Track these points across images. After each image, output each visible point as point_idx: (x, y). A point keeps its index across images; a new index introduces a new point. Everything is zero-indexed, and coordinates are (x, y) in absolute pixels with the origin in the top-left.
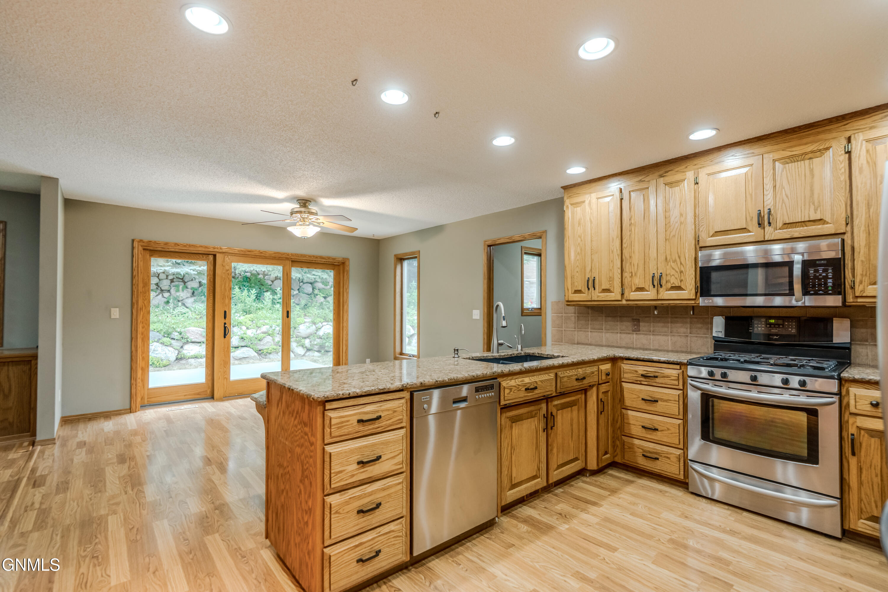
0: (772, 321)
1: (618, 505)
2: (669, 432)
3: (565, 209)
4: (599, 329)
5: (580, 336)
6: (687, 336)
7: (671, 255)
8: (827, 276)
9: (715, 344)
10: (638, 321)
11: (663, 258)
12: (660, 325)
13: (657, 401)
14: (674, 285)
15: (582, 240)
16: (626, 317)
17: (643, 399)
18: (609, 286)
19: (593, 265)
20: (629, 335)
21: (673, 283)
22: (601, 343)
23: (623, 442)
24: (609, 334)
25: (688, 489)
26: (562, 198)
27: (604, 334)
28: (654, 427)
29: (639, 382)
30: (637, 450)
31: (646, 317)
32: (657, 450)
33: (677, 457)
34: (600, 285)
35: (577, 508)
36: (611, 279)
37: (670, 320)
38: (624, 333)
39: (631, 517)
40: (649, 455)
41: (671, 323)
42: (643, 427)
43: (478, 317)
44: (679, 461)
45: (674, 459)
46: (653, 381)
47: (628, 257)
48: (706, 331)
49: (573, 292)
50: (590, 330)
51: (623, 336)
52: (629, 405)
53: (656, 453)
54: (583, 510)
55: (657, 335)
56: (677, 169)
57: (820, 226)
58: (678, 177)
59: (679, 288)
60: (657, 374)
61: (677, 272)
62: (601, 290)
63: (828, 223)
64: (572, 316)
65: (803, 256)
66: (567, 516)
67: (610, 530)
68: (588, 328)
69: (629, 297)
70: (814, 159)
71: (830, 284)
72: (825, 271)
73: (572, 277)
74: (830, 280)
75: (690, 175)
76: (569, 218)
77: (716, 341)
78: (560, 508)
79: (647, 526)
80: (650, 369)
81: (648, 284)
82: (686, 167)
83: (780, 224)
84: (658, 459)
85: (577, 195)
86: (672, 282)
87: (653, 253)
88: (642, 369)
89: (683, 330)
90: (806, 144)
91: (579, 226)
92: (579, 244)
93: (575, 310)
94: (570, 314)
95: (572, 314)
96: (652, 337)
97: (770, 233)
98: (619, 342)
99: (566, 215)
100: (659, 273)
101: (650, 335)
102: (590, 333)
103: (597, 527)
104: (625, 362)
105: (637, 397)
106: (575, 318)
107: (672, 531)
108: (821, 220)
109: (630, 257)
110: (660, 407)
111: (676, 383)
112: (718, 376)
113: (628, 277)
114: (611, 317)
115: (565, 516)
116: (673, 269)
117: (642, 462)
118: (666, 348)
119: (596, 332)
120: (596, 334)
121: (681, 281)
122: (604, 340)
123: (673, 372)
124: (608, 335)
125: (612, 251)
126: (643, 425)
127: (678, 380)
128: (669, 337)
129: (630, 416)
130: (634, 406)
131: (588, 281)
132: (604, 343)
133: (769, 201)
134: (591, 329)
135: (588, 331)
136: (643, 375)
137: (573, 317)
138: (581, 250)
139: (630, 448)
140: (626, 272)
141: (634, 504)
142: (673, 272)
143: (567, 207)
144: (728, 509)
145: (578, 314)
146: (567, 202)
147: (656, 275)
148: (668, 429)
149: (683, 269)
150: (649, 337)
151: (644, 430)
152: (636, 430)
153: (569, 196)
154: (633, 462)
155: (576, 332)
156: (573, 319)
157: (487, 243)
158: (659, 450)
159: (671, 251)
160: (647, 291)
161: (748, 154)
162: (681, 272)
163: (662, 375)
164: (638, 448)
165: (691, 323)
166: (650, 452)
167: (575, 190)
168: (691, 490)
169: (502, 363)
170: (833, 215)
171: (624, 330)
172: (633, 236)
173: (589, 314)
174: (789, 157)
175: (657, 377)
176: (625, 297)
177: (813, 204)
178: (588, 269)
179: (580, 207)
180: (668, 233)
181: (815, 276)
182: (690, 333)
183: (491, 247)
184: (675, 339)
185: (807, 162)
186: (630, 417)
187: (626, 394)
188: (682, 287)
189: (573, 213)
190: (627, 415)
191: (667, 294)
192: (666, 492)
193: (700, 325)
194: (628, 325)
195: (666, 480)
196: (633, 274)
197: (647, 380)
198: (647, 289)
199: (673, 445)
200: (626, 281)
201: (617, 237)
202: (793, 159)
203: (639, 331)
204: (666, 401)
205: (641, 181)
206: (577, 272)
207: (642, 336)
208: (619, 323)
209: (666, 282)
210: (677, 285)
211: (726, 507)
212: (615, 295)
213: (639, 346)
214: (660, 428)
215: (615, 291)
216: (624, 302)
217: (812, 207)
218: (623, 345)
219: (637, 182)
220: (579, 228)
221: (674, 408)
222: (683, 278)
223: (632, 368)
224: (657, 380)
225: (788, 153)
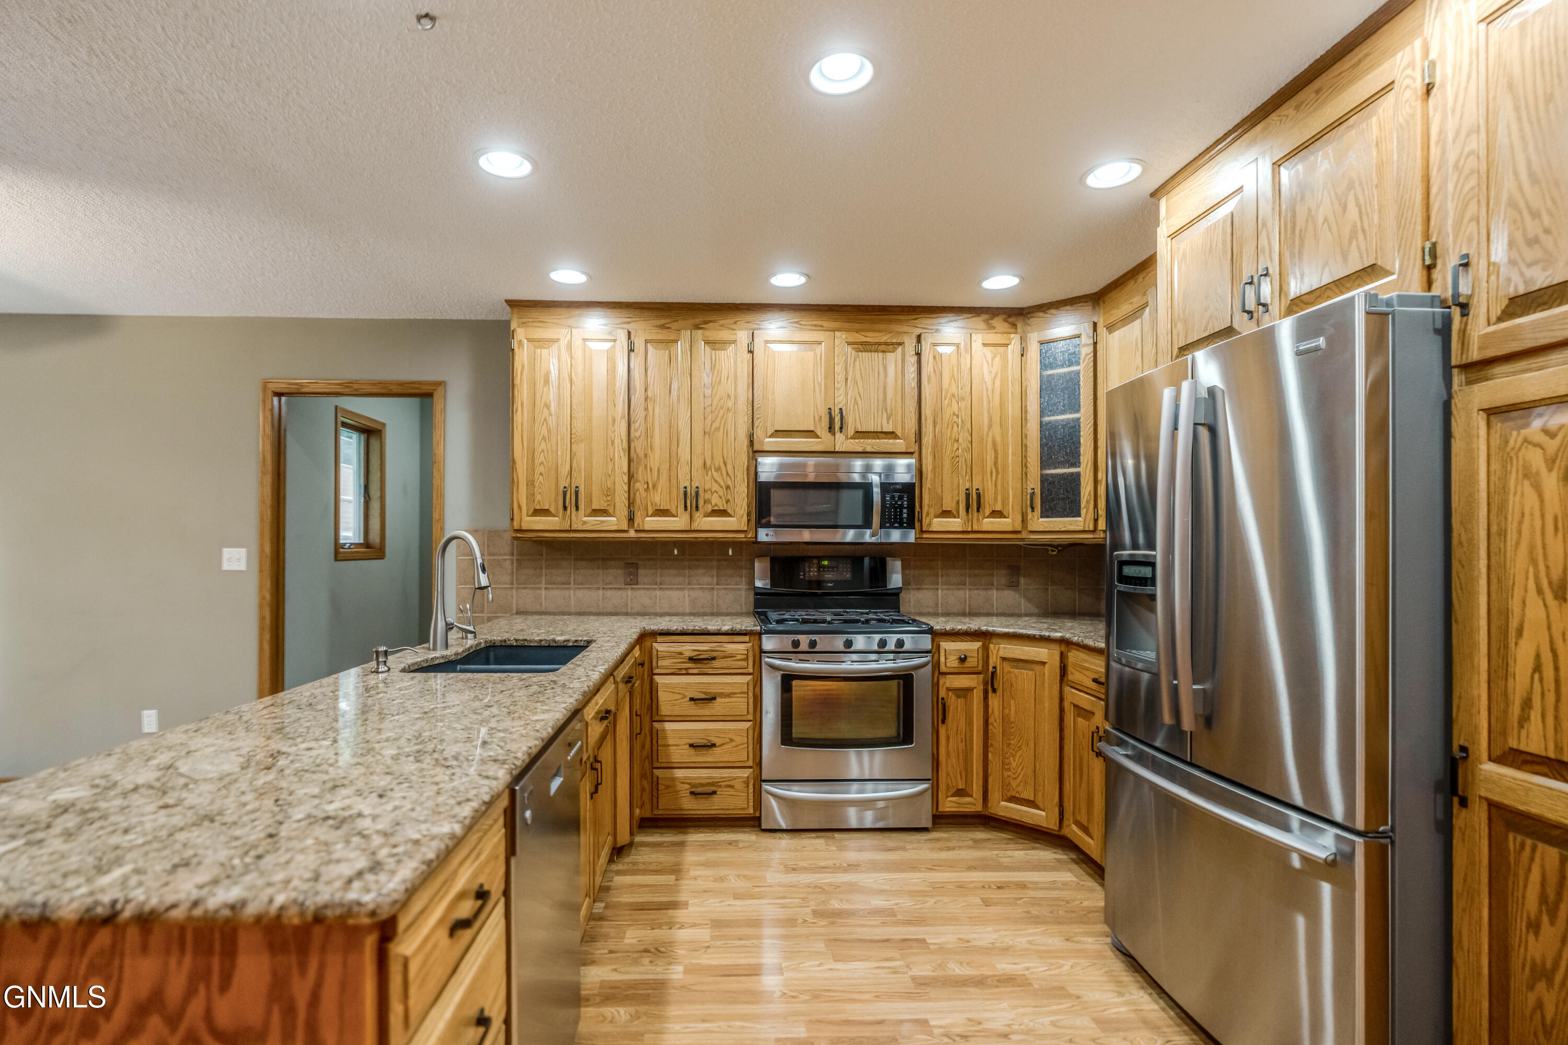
0: (826, 563)
1: (705, 891)
2: (733, 744)
3: (515, 345)
4: (563, 584)
5: (526, 597)
6: (713, 589)
7: (712, 458)
8: (902, 504)
9: (756, 600)
10: (636, 566)
11: (701, 463)
12: (672, 571)
13: (714, 698)
14: (716, 508)
15: (551, 415)
16: (615, 559)
17: (692, 699)
18: (605, 505)
19: (574, 464)
20: (620, 592)
21: (716, 505)
22: (566, 609)
23: (655, 779)
24: (582, 591)
25: (760, 825)
26: (507, 323)
27: (572, 592)
28: (709, 741)
29: (684, 672)
30: (680, 786)
31: (649, 560)
32: (714, 778)
33: (744, 782)
34: (590, 501)
35: (660, 926)
36: (609, 493)
37: (687, 563)
38: (611, 589)
39: (738, 902)
40: (700, 790)
41: (690, 568)
42: (691, 746)
43: (242, 566)
44: (748, 787)
45: (739, 785)
46: (708, 666)
47: (642, 455)
48: (738, 579)
49: (531, 512)
50: (543, 585)
51: (609, 593)
52: (667, 713)
53: (712, 784)
54: (671, 925)
55: (667, 589)
56: (721, 322)
57: (891, 441)
58: (724, 335)
59: (723, 513)
60: (715, 654)
61: (721, 487)
62: (589, 511)
63: (899, 438)
64: (506, 560)
65: (880, 477)
66: (663, 949)
67: (740, 939)
68: (540, 582)
69: (643, 525)
70: (888, 354)
71: (905, 515)
72: (901, 498)
73: (531, 484)
74: (905, 511)
75: (742, 336)
76: (523, 367)
77: (756, 594)
78: (635, 941)
79: (770, 906)
80: (703, 647)
81: (676, 505)
82: (736, 323)
83: (851, 432)
84: (714, 793)
85: (540, 324)
86: (713, 503)
87: (684, 452)
88: (688, 648)
89: (707, 579)
90: (879, 331)
91: (545, 386)
92: (545, 419)
93: (513, 548)
94: (501, 555)
95: (505, 555)
96: (658, 593)
97: (842, 443)
98: (601, 605)
99: (517, 358)
100: (694, 487)
101: (655, 589)
102: (543, 592)
103: (719, 943)
104: (659, 639)
105: (680, 696)
106: (512, 563)
107: (803, 899)
108: (893, 432)
109: (646, 456)
110: (719, 706)
111: (744, 664)
112: (804, 646)
113: (642, 491)
114: (586, 560)
115: (657, 949)
116: (716, 481)
117: (690, 806)
118: (681, 610)
119: (558, 588)
120: (556, 592)
121: (728, 501)
122: (573, 602)
123: (739, 648)
124: (580, 594)
125: (613, 442)
126: (691, 742)
127: (747, 659)
128: (686, 592)
129: (668, 732)
130: (676, 713)
131: (565, 494)
132: (573, 610)
133: (841, 398)
134: (546, 584)
135: (540, 588)
136: (691, 659)
137: (508, 562)
138: (549, 431)
139: (667, 787)
140: (637, 481)
141: (722, 879)
142: (715, 487)
143: (520, 343)
144: (817, 837)
145: (520, 555)
146: (520, 334)
147: (689, 490)
148: (732, 740)
149: (729, 483)
150: (654, 593)
151: (692, 751)
152: (678, 753)
153: (523, 323)
154: (674, 810)
155: (514, 591)
156: (508, 564)
157: (270, 385)
158: (716, 778)
159: (712, 453)
160: (674, 516)
161: (816, 325)
162: (728, 487)
163: (723, 654)
164: (683, 783)
165: (718, 568)
166: (703, 785)
167: (535, 314)
168: (763, 827)
169: (462, 671)
170: (903, 428)
171: (610, 584)
172: (650, 419)
173: (542, 555)
174: (862, 343)
175: (714, 659)
176: (636, 525)
177: (886, 410)
178: (565, 470)
179: (548, 348)
180: (708, 422)
181: (891, 504)
182: (717, 584)
183: (283, 399)
184: (694, 594)
185: (881, 354)
186: (669, 734)
187: (663, 696)
188: (729, 511)
189: (533, 359)
190: (664, 730)
191: (706, 523)
192: (737, 841)
193: (729, 572)
194: (616, 574)
195: (720, 823)
196: (650, 486)
197: (699, 666)
198: (674, 512)
199: (739, 765)
200: (640, 496)
201: (622, 417)
202: (865, 347)
203: (637, 584)
204: (729, 695)
205: (663, 327)
206: (541, 474)
207: (642, 592)
208: (601, 572)
209: (705, 502)
210: (722, 508)
211: (813, 835)
212: (613, 523)
213: (636, 610)
214: (717, 741)
215: (618, 512)
216: (632, 534)
217: (885, 415)
218: (609, 610)
219: (657, 326)
220: (546, 389)
221: (741, 705)
222: (729, 497)
223: (672, 649)
224: (716, 664)
225: (860, 338)
